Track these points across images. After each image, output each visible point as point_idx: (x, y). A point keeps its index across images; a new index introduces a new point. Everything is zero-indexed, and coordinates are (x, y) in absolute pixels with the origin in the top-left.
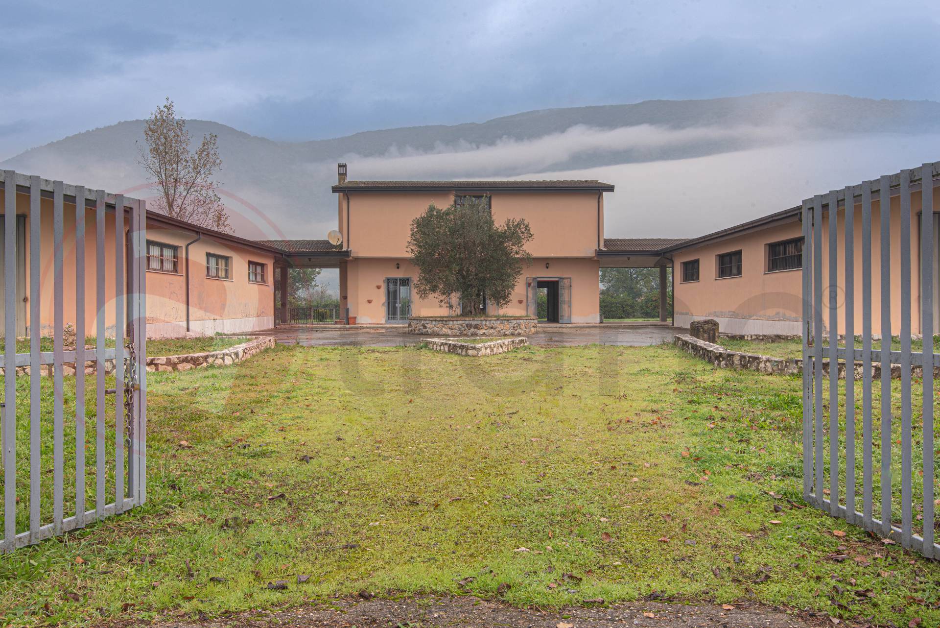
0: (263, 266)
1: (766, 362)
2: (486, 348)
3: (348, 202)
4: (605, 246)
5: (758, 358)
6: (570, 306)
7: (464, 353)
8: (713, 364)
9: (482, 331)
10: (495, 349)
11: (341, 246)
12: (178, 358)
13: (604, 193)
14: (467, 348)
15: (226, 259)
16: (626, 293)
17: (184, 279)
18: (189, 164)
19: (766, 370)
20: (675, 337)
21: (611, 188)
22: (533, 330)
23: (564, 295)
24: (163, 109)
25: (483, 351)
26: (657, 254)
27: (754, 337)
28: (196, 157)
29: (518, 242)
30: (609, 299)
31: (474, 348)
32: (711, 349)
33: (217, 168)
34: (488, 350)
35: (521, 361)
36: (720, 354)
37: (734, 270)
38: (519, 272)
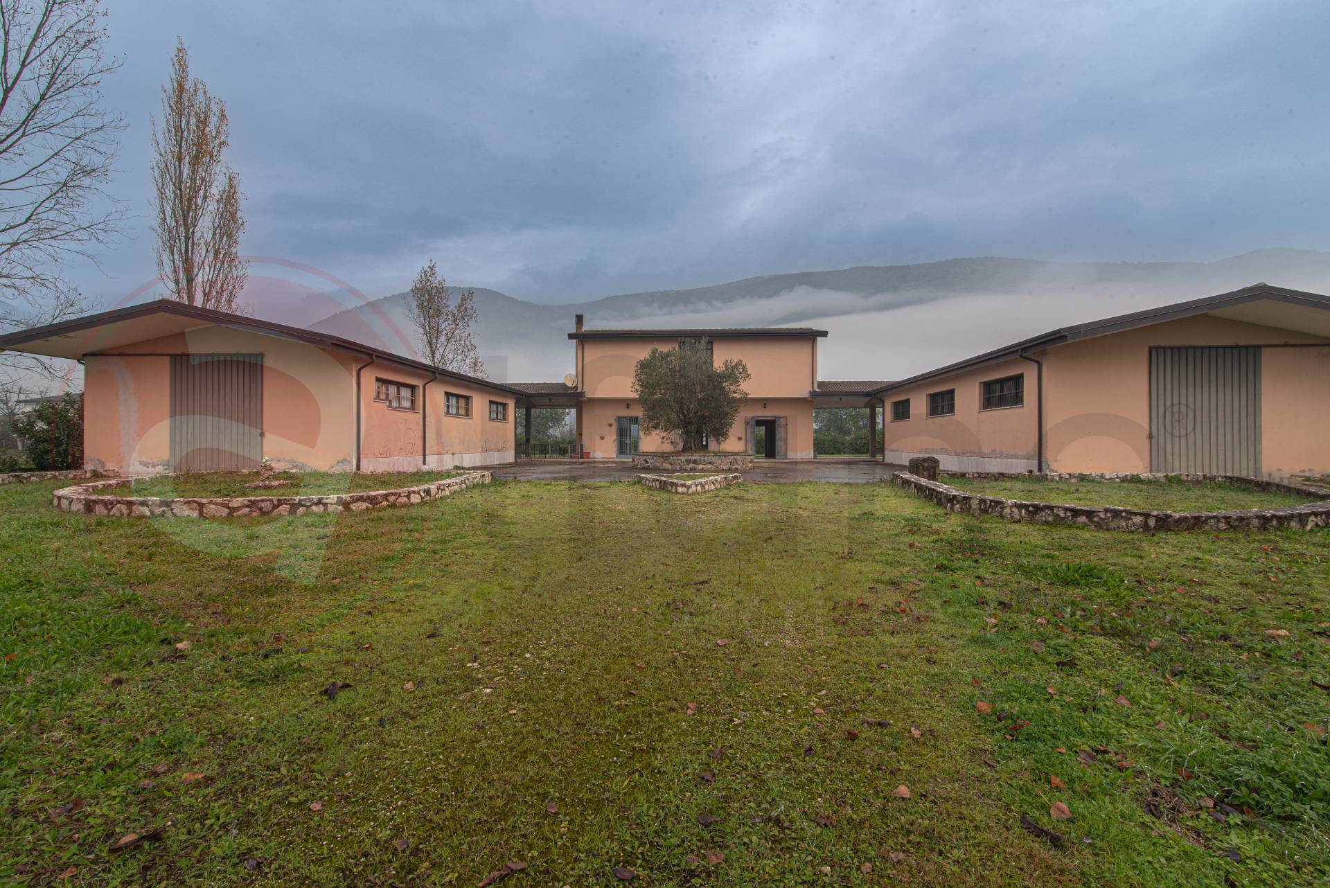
0: (504, 405)
1: (1011, 507)
2: (697, 485)
3: (583, 348)
4: (818, 388)
5: (1002, 503)
6: (786, 443)
7: (674, 491)
8: (945, 508)
9: (700, 467)
10: (707, 486)
11: (576, 388)
12: (351, 497)
13: (818, 338)
14: (676, 485)
15: (467, 398)
16: (837, 432)
17: (421, 416)
18: (450, 317)
19: (1012, 517)
20: (893, 475)
21: (824, 334)
22: (750, 465)
23: (780, 433)
24: (426, 269)
25: (693, 489)
26: (867, 394)
27: (975, 475)
28: (456, 312)
29: (736, 381)
30: (821, 437)
31: (684, 485)
32: (941, 490)
33: (474, 320)
34: (699, 487)
35: (731, 500)
36: (954, 497)
37: (946, 409)
38: (736, 410)
